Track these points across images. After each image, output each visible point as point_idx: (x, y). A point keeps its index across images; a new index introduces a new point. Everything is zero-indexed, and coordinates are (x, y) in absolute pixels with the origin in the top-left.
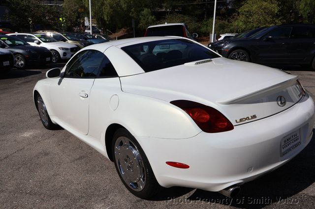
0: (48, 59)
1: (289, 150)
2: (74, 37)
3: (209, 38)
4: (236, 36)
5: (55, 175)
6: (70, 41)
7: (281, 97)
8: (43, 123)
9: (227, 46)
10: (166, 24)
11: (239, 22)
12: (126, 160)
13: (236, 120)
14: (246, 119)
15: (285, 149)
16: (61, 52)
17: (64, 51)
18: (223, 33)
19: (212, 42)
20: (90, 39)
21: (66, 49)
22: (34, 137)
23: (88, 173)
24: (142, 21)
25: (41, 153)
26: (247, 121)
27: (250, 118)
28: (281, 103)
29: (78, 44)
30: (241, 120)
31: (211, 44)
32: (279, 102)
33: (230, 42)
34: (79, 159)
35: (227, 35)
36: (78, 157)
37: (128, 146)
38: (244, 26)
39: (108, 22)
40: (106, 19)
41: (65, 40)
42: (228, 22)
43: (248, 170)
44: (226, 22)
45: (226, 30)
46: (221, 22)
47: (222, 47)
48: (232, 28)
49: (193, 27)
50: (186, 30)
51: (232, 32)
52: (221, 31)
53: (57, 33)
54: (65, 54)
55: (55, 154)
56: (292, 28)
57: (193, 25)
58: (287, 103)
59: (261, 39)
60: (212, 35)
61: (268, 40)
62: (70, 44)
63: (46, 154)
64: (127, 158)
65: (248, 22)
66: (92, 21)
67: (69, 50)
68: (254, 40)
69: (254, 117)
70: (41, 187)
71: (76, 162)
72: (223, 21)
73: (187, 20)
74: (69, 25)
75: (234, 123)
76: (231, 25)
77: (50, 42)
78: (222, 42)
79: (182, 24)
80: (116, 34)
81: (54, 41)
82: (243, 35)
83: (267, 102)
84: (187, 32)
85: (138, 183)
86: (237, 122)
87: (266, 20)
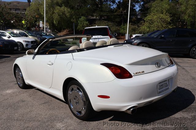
0: (16, 48)
1: (163, 91)
2: (33, 34)
3: (125, 37)
4: (142, 36)
5: (31, 111)
6: (30, 37)
7: (158, 63)
8: (19, 85)
9: (136, 41)
10: (96, 27)
11: (144, 27)
12: (75, 99)
13: (134, 73)
14: (139, 73)
15: (160, 90)
16: (24, 44)
17: (26, 43)
18: (135, 34)
19: (127, 39)
20: (44, 35)
21: (28, 42)
22: (13, 93)
23: (50, 110)
24: (79, 24)
25: (19, 101)
26: (139, 74)
27: (141, 72)
28: (158, 66)
29: (36, 39)
30: (136, 73)
31: (126, 40)
32: (157, 66)
33: (137, 39)
34: (44, 103)
35: (137, 35)
36: (43, 102)
37: (76, 90)
38: (148, 30)
39: (56, 25)
40: (55, 23)
41: (27, 36)
42: (138, 27)
43: (140, 99)
44: (137, 27)
45: (136, 32)
46: (133, 27)
47: (132, 42)
48: (140, 30)
49: (114, 29)
50: (109, 31)
51: (140, 33)
52: (133, 32)
53: (22, 31)
54: (27, 45)
55: (29, 101)
56: (176, 31)
57: (114, 28)
58: (161, 66)
59: (157, 37)
60: (127, 35)
61: (162, 38)
62: (30, 38)
63: (23, 101)
64: (76, 97)
65: (150, 27)
66: (46, 24)
67: (30, 42)
68: (153, 38)
69: (143, 72)
70: (23, 117)
71: (42, 105)
72: (135, 26)
73: (110, 25)
74: (28, 26)
75: (133, 75)
76: (140, 29)
77: (17, 37)
78: (133, 39)
79: (107, 27)
80: (61, 33)
81: (19, 36)
82: (147, 35)
83: (151, 65)
84: (110, 32)
85: (81, 111)
86: (134, 74)
87: (163, 26)
